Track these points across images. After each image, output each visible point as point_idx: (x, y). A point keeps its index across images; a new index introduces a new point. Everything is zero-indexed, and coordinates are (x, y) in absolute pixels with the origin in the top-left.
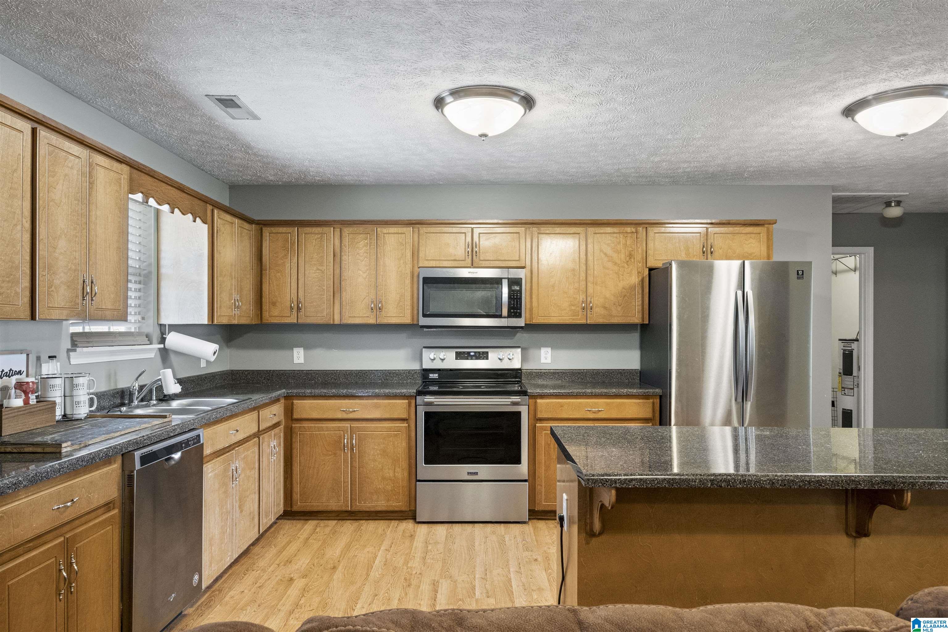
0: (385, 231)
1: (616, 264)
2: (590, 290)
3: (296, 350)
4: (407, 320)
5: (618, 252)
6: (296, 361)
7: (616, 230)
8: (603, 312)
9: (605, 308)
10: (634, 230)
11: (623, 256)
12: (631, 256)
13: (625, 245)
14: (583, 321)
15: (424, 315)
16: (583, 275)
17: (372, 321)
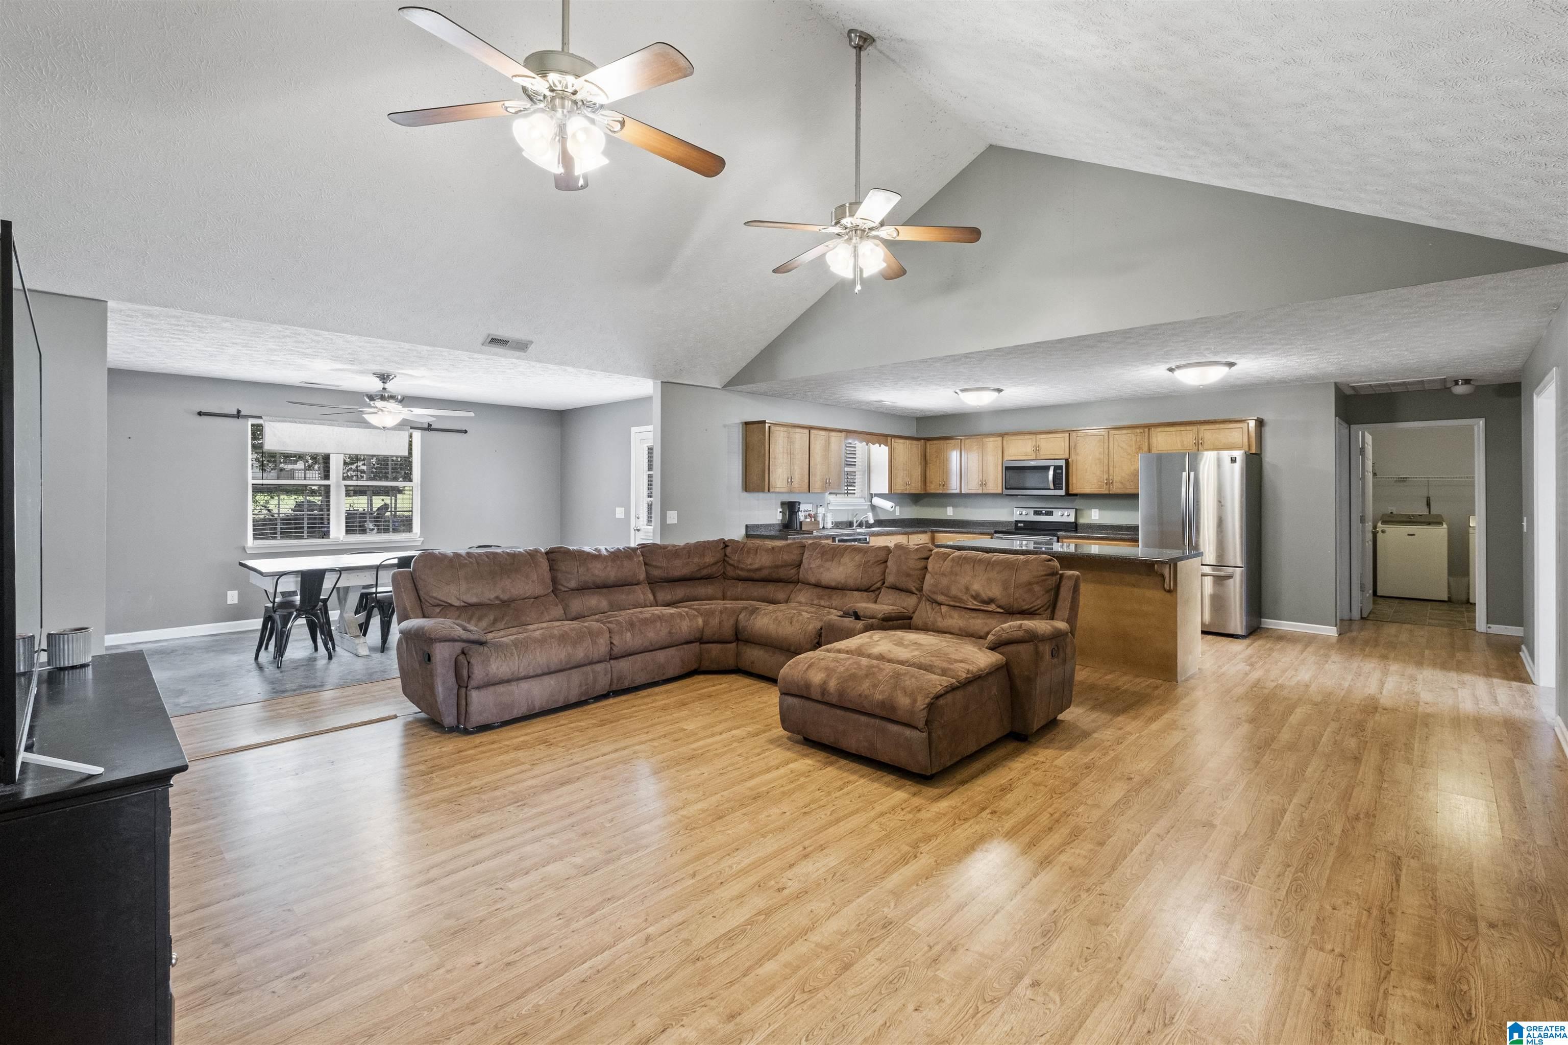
0: (987, 440)
1: (1129, 454)
2: (1111, 472)
3: (948, 508)
4: (999, 491)
5: (1131, 446)
6: (949, 514)
7: (1129, 431)
8: (1119, 485)
9: (1122, 483)
10: (1142, 431)
11: (1134, 449)
12: (1140, 448)
13: (1136, 441)
14: (1107, 492)
15: (1006, 488)
16: (1106, 462)
17: (980, 492)
